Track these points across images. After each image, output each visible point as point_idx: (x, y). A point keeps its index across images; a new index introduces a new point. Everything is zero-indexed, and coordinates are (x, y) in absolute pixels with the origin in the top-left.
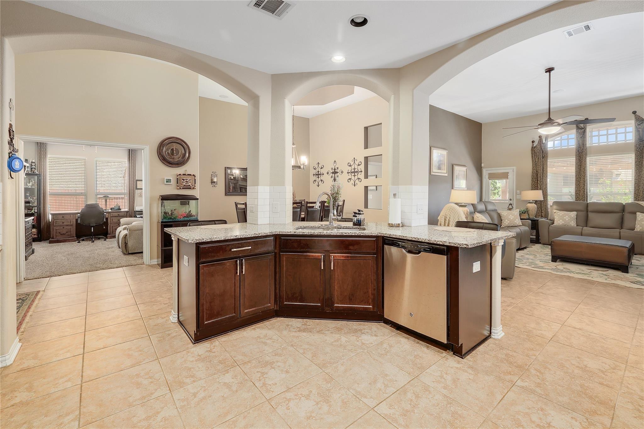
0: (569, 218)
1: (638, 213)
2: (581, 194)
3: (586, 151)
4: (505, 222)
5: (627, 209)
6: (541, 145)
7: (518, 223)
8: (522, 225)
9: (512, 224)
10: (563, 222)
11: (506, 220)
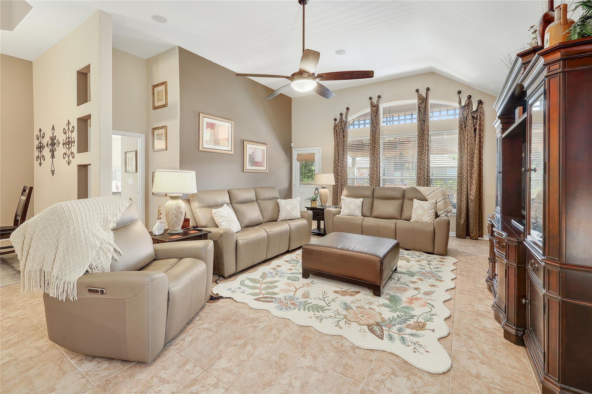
0: (354, 206)
1: (415, 200)
2: (374, 178)
3: (378, 131)
4: (281, 215)
5: (407, 195)
6: (341, 123)
7: (295, 215)
8: (300, 217)
9: (289, 217)
10: (348, 211)
11: (283, 212)
